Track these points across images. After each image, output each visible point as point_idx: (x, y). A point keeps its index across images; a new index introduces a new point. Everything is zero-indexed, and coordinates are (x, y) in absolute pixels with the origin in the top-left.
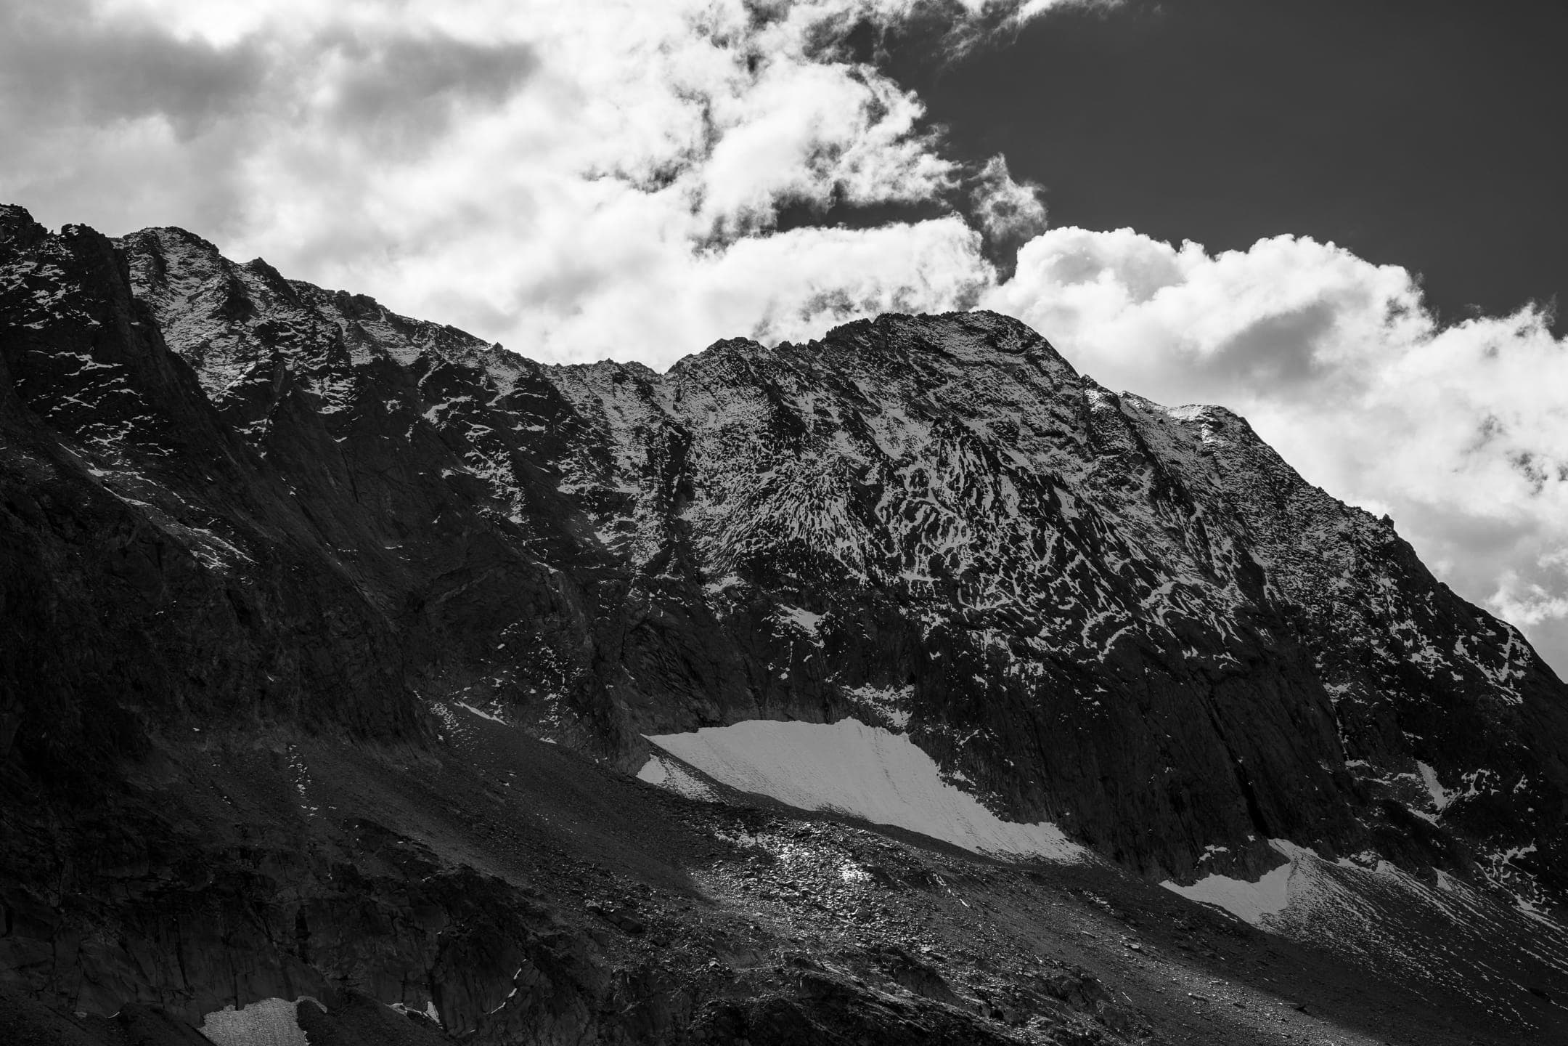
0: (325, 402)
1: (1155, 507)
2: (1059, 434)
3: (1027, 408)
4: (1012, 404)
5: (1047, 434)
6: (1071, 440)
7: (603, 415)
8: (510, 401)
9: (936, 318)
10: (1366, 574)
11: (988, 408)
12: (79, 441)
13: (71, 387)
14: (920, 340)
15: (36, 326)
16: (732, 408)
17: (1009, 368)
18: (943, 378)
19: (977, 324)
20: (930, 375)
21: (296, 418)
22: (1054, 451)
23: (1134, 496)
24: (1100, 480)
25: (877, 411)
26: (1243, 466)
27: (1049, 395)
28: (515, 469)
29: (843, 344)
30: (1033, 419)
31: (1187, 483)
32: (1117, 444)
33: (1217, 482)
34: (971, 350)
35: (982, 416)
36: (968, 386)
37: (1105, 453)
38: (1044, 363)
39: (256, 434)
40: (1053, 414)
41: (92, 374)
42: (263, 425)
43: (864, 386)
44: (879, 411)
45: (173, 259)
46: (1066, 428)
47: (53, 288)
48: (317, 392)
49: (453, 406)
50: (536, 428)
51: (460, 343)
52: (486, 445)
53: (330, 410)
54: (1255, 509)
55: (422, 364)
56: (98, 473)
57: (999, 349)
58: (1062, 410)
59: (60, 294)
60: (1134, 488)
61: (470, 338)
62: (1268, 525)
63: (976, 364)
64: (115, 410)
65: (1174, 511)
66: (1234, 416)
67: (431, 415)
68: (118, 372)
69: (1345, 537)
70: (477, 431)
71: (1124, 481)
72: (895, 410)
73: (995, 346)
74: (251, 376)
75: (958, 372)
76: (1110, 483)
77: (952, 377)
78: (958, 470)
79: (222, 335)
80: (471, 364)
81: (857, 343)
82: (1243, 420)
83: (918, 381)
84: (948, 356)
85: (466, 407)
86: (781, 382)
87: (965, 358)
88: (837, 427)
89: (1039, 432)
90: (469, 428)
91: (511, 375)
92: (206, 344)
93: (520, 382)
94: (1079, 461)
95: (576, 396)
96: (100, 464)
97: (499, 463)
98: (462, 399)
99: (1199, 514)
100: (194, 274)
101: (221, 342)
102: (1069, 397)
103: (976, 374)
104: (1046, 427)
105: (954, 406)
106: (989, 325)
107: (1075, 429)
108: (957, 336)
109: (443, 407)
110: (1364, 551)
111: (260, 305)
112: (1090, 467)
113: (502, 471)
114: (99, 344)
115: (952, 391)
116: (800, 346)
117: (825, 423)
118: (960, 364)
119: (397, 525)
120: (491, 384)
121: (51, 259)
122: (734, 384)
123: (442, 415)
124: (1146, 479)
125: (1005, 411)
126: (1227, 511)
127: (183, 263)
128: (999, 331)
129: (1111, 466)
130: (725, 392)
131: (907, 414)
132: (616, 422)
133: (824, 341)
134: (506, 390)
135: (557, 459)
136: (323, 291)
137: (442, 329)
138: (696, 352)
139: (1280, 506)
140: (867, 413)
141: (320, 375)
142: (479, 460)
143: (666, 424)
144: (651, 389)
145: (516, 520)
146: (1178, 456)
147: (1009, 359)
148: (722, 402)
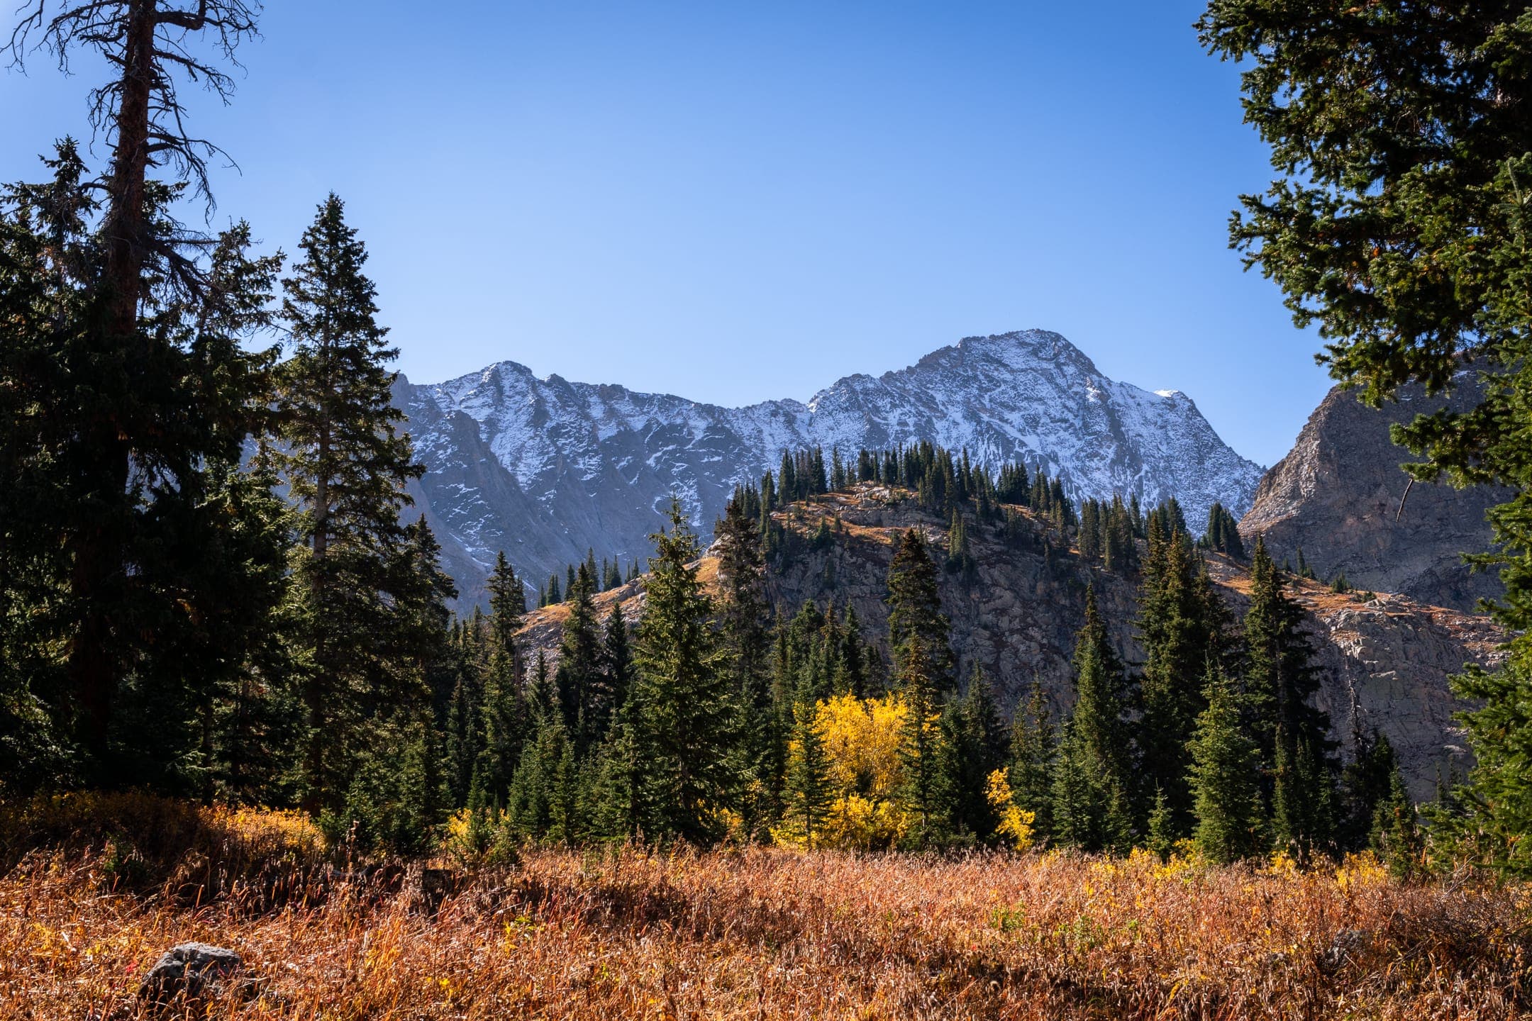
0: (585, 473)
1: (1113, 471)
2: (1066, 421)
3: (1050, 402)
4: (1040, 399)
5: (1060, 420)
6: (1072, 425)
7: (762, 440)
8: (701, 443)
9: (1001, 337)
10: (1243, 507)
11: (1024, 404)
12: (461, 532)
13: (456, 503)
14: (987, 355)
15: (439, 472)
16: (844, 427)
17: (1044, 372)
18: (996, 383)
19: (1028, 340)
20: (990, 381)
21: (569, 486)
22: (1061, 433)
23: (1101, 465)
24: (1083, 454)
25: (944, 416)
26: (1183, 435)
27: (1064, 392)
28: (699, 491)
29: (931, 366)
30: (1052, 411)
31: (1142, 450)
32: (1097, 428)
33: (1164, 448)
34: (1021, 360)
35: (1019, 409)
36: (1014, 388)
37: (1090, 435)
38: (1065, 368)
39: (548, 499)
40: (1065, 407)
41: (465, 496)
42: (551, 494)
43: (939, 397)
44: (945, 415)
45: (506, 383)
46: (1070, 416)
47: (445, 448)
48: (581, 466)
49: (664, 453)
50: (716, 459)
51: (674, 405)
52: (683, 476)
53: (589, 477)
54: (1183, 466)
55: (647, 428)
56: (469, 550)
57: (1039, 358)
58: (1071, 404)
59: (449, 451)
60: (1103, 458)
61: (680, 400)
62: (1187, 477)
63: (1022, 370)
64: (476, 513)
65: (1125, 473)
66: (1186, 398)
67: (651, 462)
68: (476, 492)
69: (1237, 482)
70: (679, 467)
71: (1096, 455)
72: (956, 414)
73: (1036, 355)
74: (545, 465)
75: (1008, 376)
76: (1087, 456)
77: (1005, 382)
78: (982, 459)
79: (531, 438)
80: (679, 421)
81: (940, 365)
82: (1191, 401)
83: (980, 388)
84: (1005, 366)
85: (672, 452)
86: (880, 404)
87: (1016, 367)
88: (911, 434)
89: (1054, 420)
90: (674, 466)
91: (702, 424)
92: (523, 446)
93: (708, 429)
94: (1075, 440)
95: (745, 429)
96: (471, 545)
97: (690, 487)
98: (670, 448)
99: (1142, 473)
100: (518, 393)
101: (531, 443)
102: (1076, 393)
103: (1021, 378)
104: (1058, 416)
105: (1002, 404)
106: (1033, 340)
107: (1076, 416)
108: (1013, 350)
109: (659, 454)
110: (1246, 491)
111: (552, 411)
112: (1079, 444)
113: (692, 492)
114: (468, 477)
115: (1003, 392)
116: (901, 373)
117: (903, 431)
118: (1012, 371)
119: (624, 540)
120: (690, 433)
121: (444, 432)
122: (847, 410)
123: (658, 460)
124: (1110, 452)
125: (1035, 405)
126: (1165, 469)
127: (512, 387)
128: (1041, 344)
129: (1090, 444)
130: (841, 416)
131: (964, 417)
132: (770, 446)
133: (917, 366)
134: (699, 435)
135: (728, 477)
136: (591, 387)
137: (663, 397)
138: (827, 388)
139: (1201, 462)
140: (937, 418)
141: (583, 455)
142: (679, 486)
143: (799, 444)
144: (795, 417)
145: (696, 524)
146: (1144, 431)
147: (1045, 365)
148: (838, 423)
